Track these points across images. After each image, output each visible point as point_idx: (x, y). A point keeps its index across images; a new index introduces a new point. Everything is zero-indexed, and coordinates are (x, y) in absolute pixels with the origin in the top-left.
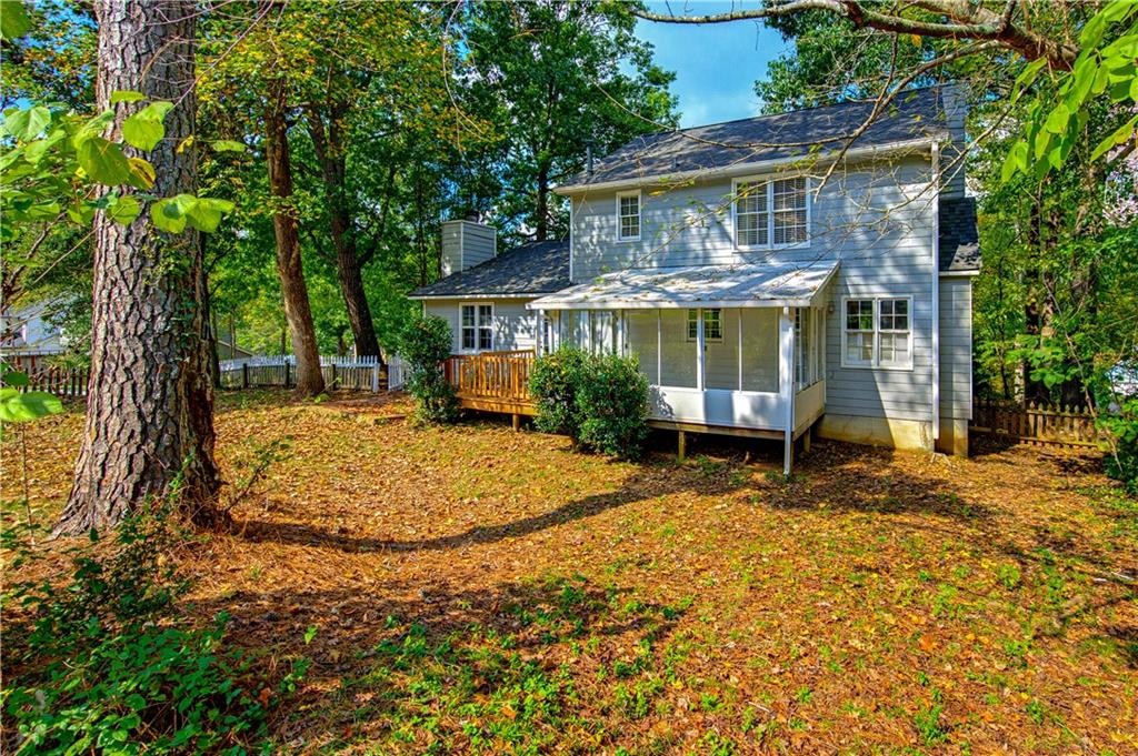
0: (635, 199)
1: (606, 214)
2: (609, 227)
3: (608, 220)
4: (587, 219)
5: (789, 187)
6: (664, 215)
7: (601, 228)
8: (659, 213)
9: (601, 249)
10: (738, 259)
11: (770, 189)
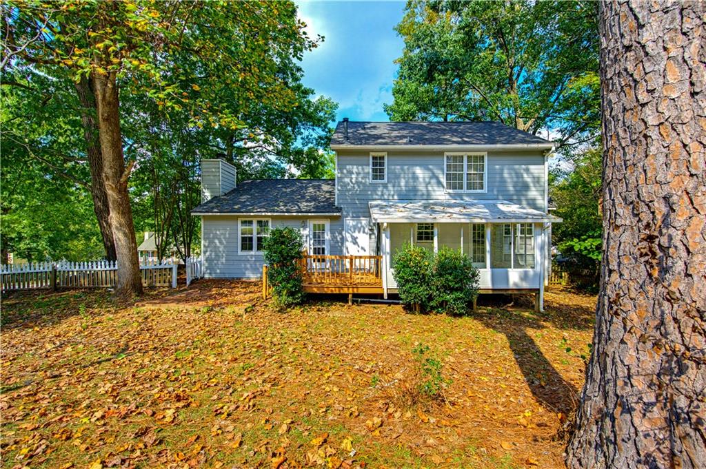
0: (382, 158)
1: (362, 165)
2: (364, 173)
3: (363, 169)
4: (348, 167)
5: (476, 160)
6: (402, 169)
7: (358, 174)
8: (398, 167)
9: (359, 187)
10: (448, 197)
11: (465, 159)
